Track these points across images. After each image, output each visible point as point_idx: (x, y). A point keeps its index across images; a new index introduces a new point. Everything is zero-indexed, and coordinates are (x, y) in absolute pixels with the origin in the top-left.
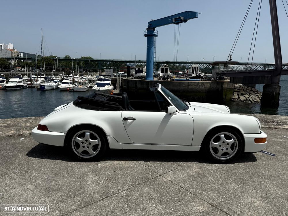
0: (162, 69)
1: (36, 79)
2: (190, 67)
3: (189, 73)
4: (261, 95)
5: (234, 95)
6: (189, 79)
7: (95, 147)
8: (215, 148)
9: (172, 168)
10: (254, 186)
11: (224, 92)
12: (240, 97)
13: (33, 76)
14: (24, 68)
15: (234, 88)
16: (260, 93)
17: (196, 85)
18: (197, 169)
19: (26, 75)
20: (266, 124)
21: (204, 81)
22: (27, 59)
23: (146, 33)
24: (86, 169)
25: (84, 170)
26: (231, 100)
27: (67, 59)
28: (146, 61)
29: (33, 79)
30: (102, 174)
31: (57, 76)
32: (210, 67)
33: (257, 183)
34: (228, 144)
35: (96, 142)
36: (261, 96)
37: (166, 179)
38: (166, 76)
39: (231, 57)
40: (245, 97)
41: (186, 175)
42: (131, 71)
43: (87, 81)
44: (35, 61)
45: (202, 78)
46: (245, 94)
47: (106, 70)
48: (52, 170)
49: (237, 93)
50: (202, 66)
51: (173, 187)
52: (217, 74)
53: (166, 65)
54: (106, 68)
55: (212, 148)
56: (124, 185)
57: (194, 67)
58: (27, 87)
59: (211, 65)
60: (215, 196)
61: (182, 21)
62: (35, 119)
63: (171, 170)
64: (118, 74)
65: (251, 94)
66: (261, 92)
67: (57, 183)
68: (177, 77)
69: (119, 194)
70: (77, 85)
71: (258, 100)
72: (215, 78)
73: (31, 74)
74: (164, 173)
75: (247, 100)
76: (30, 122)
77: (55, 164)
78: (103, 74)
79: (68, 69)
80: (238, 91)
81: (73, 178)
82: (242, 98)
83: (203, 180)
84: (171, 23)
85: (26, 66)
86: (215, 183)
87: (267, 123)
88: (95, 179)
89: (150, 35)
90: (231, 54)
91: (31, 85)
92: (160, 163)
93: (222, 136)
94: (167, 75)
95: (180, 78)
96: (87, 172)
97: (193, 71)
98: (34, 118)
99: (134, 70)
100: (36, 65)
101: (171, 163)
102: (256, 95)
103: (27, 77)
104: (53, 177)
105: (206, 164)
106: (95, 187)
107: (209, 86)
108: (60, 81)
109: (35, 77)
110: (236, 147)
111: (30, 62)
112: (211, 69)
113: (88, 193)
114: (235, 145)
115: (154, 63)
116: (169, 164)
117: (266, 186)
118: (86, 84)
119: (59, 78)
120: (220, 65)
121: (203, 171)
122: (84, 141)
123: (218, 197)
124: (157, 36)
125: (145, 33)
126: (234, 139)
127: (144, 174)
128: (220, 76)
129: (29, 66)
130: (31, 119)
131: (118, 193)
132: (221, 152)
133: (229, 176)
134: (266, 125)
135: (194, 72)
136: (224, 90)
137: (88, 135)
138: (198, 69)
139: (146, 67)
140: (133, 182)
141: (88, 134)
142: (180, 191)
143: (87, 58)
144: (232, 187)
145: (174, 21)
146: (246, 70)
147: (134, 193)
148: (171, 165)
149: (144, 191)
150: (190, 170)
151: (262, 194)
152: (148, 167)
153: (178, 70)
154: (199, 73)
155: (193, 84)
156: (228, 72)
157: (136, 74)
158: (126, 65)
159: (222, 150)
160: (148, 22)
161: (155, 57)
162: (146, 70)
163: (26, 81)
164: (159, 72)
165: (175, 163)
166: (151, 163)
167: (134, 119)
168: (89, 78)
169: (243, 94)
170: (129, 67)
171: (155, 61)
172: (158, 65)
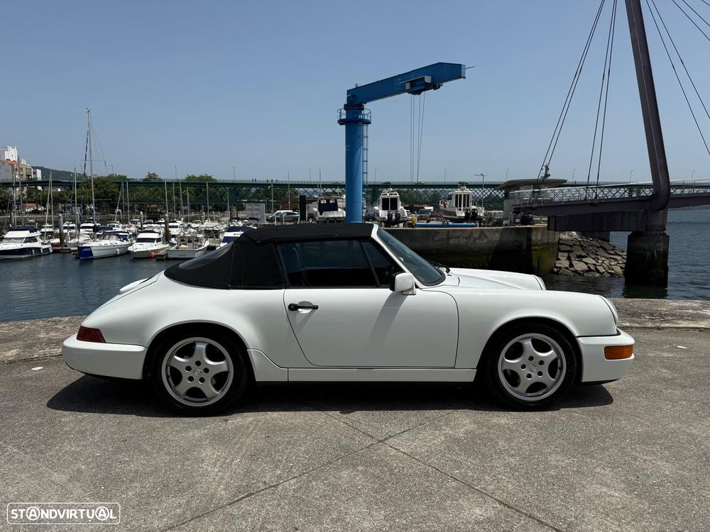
0: (383, 199)
1: (74, 231)
2: (451, 195)
3: (448, 209)
4: (624, 258)
5: (558, 259)
6: (450, 223)
7: (220, 380)
8: (512, 371)
9: (408, 423)
10: (607, 459)
11: (534, 252)
12: (574, 263)
13: (66, 226)
14: (45, 206)
15: (559, 243)
16: (621, 254)
17: (466, 238)
18: (470, 423)
19: (50, 222)
20: (636, 319)
21: (484, 226)
22: (50, 184)
23: (344, 117)
24: (197, 434)
25: (193, 436)
26: (552, 272)
27: (152, 183)
28: (345, 183)
29: (65, 231)
30: (236, 444)
31: (127, 223)
32: (500, 195)
33: (613, 451)
34: (541, 363)
35: (222, 366)
36: (625, 261)
37: (394, 448)
38: (394, 218)
39: (547, 169)
40: (586, 263)
41: (443, 439)
42: (309, 207)
43: (200, 233)
44: (71, 187)
45: (480, 220)
46: (586, 257)
47: (247, 206)
48: (112, 438)
49: (566, 254)
50: (479, 193)
51: (412, 467)
52: (517, 211)
53: (392, 192)
54: (247, 202)
55: (505, 372)
56: (292, 467)
57: (461, 195)
58: (51, 251)
59: (501, 189)
60: (513, 485)
61: (428, 87)
62: (70, 322)
63: (407, 428)
64: (277, 214)
65: (599, 257)
66: (623, 251)
67: (126, 467)
68: (419, 219)
69: (280, 488)
70: (175, 244)
71: (618, 270)
72: (513, 219)
73: (62, 220)
74: (391, 437)
75: (590, 270)
76: (57, 330)
77: (119, 423)
78: (241, 215)
79: (152, 206)
80: (569, 249)
81: (166, 454)
82: (579, 266)
83: (484, 450)
84: (402, 90)
85: (50, 200)
86: (512, 455)
87: (638, 317)
88: (220, 454)
89: (353, 121)
90: (547, 161)
91: (60, 248)
92: (380, 415)
93: (528, 343)
94: (396, 216)
95: (428, 222)
96: (200, 439)
97: (458, 204)
98: (67, 319)
99: (316, 204)
100: (74, 199)
101: (405, 413)
102: (611, 258)
103: (51, 227)
104: (115, 453)
105: (491, 413)
106: (220, 474)
107: (498, 239)
108: (135, 235)
109: (73, 228)
110: (561, 368)
111: (59, 190)
112: (501, 201)
113: (202, 487)
114: (559, 365)
115: (364, 186)
116: (401, 414)
117: (636, 459)
118: (198, 240)
119: (131, 229)
120: (521, 188)
121: (485, 429)
122: (193, 366)
123: (521, 487)
124: (370, 123)
125: (340, 116)
126: (556, 351)
127: (339, 440)
128: (521, 214)
129: (58, 200)
130: (60, 321)
131: (277, 485)
132: (525, 383)
133: (546, 438)
134: (635, 322)
135: (460, 206)
136: (534, 248)
137: (202, 349)
138: (471, 199)
139: (344, 196)
140: (313, 459)
141: (201, 347)
142: (427, 475)
143: (201, 178)
144: (553, 463)
145: (408, 86)
146: (586, 198)
147: (317, 485)
148: (408, 417)
149: (340, 478)
150: (452, 428)
151: (625, 475)
152: (351, 424)
153: (423, 204)
154: (474, 207)
155: (459, 234)
156: (542, 205)
157: (321, 214)
158: (296, 193)
159: (529, 376)
160: (348, 91)
161: (366, 173)
162: (345, 204)
163: (50, 238)
164: (376, 208)
165: (415, 412)
166: (358, 415)
167: (315, 308)
168: (204, 226)
169: (580, 257)
170: (303, 198)
171: (367, 182)
172: (374, 191)
